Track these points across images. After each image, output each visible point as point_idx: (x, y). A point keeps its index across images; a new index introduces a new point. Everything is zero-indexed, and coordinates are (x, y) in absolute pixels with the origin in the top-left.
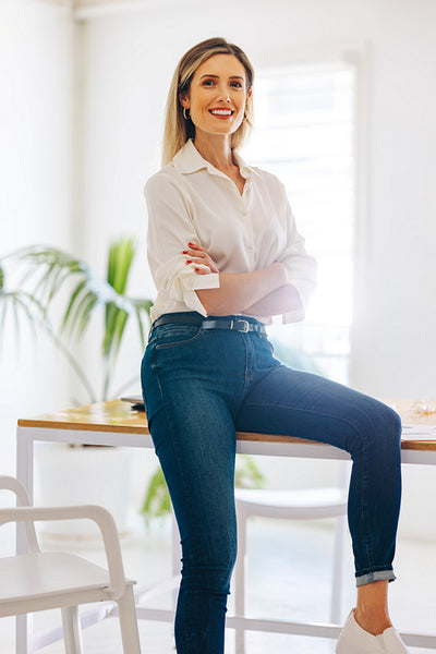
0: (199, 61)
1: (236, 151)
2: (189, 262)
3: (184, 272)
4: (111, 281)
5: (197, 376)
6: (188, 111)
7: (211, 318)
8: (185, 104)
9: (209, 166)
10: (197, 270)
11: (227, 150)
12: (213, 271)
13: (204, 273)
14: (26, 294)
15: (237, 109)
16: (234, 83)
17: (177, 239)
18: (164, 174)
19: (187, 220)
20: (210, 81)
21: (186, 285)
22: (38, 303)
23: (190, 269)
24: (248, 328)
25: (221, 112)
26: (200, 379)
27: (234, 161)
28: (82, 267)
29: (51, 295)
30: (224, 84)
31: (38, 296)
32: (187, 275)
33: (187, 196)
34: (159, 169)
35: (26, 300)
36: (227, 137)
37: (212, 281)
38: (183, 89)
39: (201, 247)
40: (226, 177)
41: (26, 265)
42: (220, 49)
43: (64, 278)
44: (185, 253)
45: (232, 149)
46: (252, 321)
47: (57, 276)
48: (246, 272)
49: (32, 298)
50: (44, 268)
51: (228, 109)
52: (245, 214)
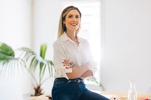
0: (68, 11)
1: (77, 35)
2: (64, 65)
3: (63, 68)
4: (41, 55)
5: (66, 95)
6: (65, 24)
7: (70, 80)
8: (64, 23)
9: (70, 39)
10: (66, 68)
11: (75, 34)
12: (70, 68)
13: (68, 68)
14: (21, 59)
15: (78, 23)
16: (77, 17)
17: (61, 59)
18: (58, 42)
19: (64, 54)
20: (71, 16)
21: (63, 71)
22: (24, 61)
23: (64, 67)
24: (79, 81)
25: (74, 24)
26: (67, 96)
27: (76, 37)
28: (34, 53)
29: (27, 60)
30: (74, 17)
31: (24, 60)
32: (63, 69)
33: (64, 48)
34: (56, 40)
35: (20, 61)
36: (75, 31)
37: (70, 71)
38: (63, 19)
39: (67, 61)
40: (74, 42)
41: (20, 52)
42: (73, 8)
43: (30, 56)
44: (63, 63)
45: (76, 34)
46: (80, 79)
47: (28, 55)
48: (79, 67)
49: (22, 60)
50: (25, 52)
51: (76, 23)
52: (79, 52)
